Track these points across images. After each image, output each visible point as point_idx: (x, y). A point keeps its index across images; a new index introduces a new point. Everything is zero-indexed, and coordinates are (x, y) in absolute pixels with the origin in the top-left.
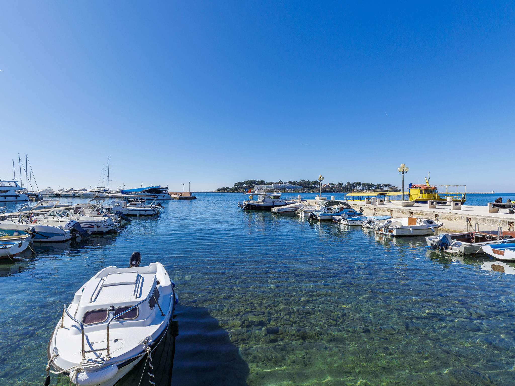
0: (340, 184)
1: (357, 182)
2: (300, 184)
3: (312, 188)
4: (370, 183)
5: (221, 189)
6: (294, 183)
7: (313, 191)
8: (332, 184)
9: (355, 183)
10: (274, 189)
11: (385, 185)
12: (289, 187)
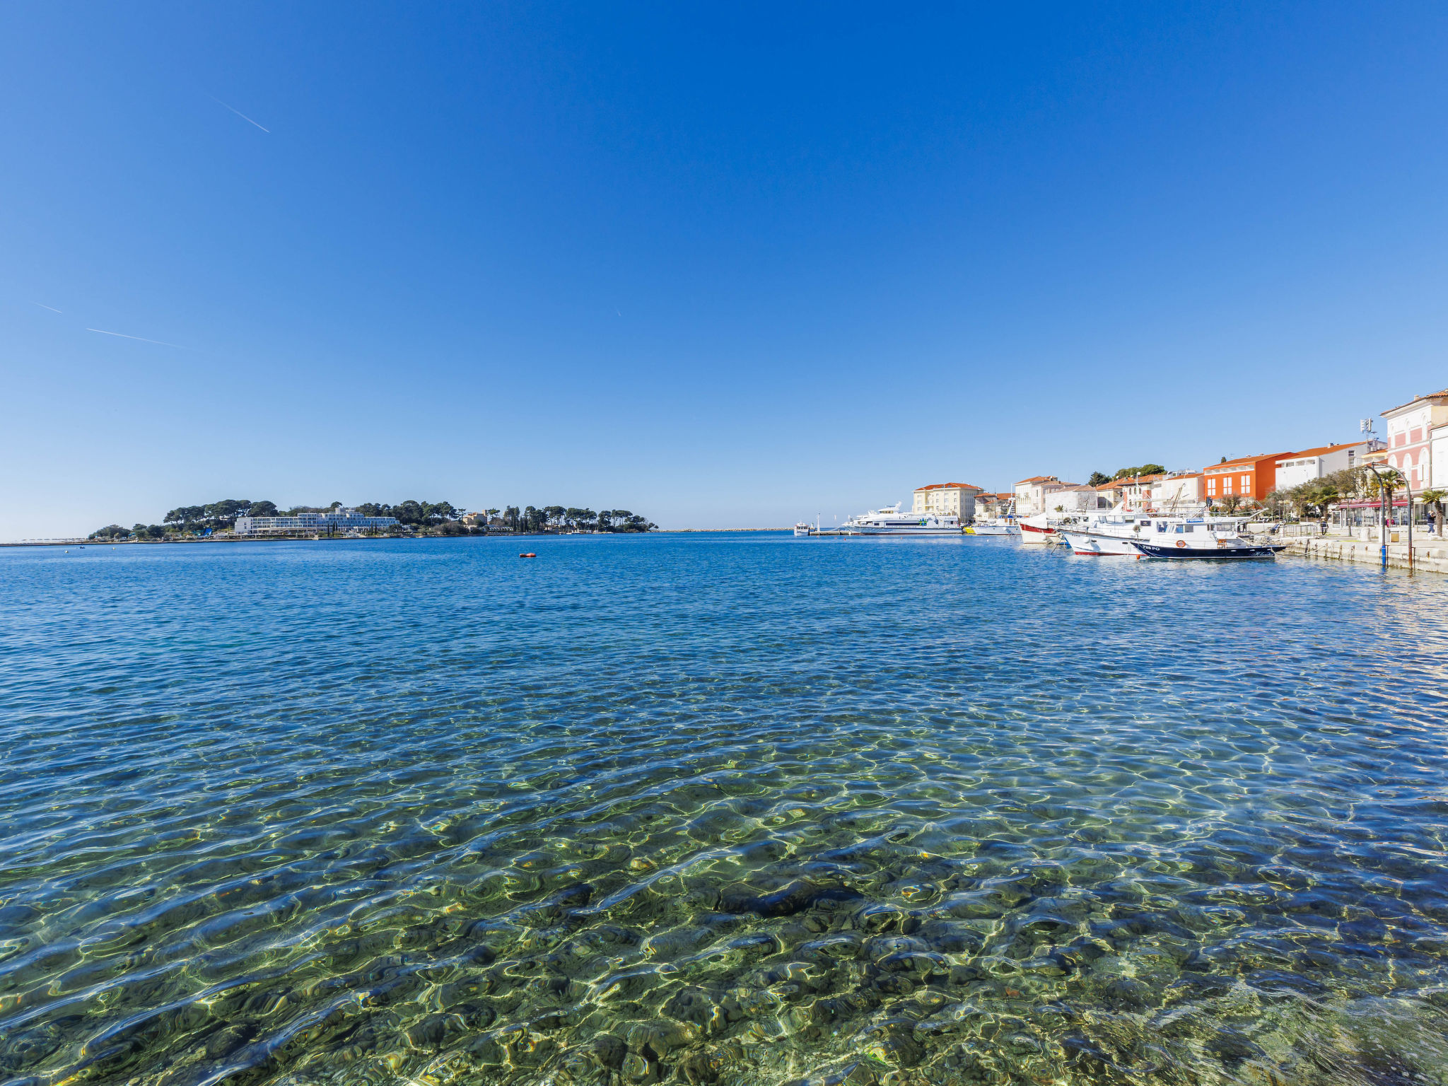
0: (512, 512)
1: (553, 504)
2: (396, 512)
3: (429, 523)
4: (582, 507)
5: (101, 533)
6: (377, 511)
7: (425, 534)
8: (494, 512)
9: (548, 509)
10: (302, 528)
11: (618, 514)
12: (351, 523)
